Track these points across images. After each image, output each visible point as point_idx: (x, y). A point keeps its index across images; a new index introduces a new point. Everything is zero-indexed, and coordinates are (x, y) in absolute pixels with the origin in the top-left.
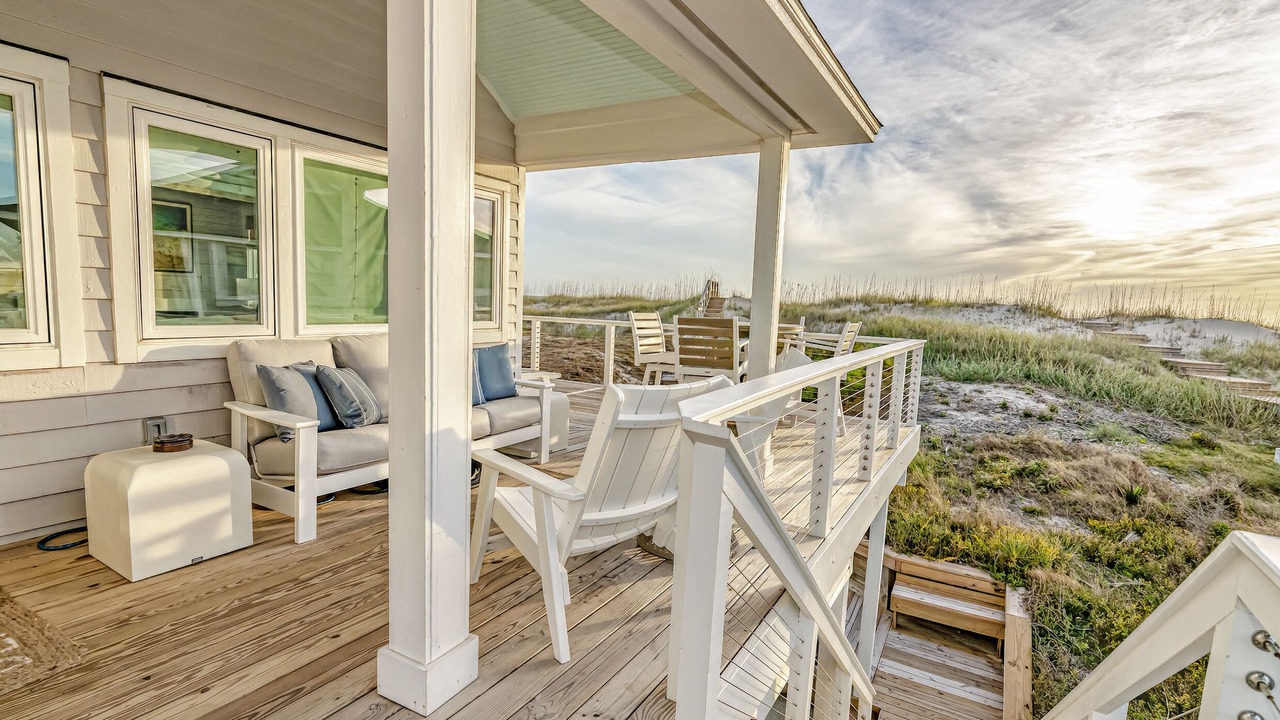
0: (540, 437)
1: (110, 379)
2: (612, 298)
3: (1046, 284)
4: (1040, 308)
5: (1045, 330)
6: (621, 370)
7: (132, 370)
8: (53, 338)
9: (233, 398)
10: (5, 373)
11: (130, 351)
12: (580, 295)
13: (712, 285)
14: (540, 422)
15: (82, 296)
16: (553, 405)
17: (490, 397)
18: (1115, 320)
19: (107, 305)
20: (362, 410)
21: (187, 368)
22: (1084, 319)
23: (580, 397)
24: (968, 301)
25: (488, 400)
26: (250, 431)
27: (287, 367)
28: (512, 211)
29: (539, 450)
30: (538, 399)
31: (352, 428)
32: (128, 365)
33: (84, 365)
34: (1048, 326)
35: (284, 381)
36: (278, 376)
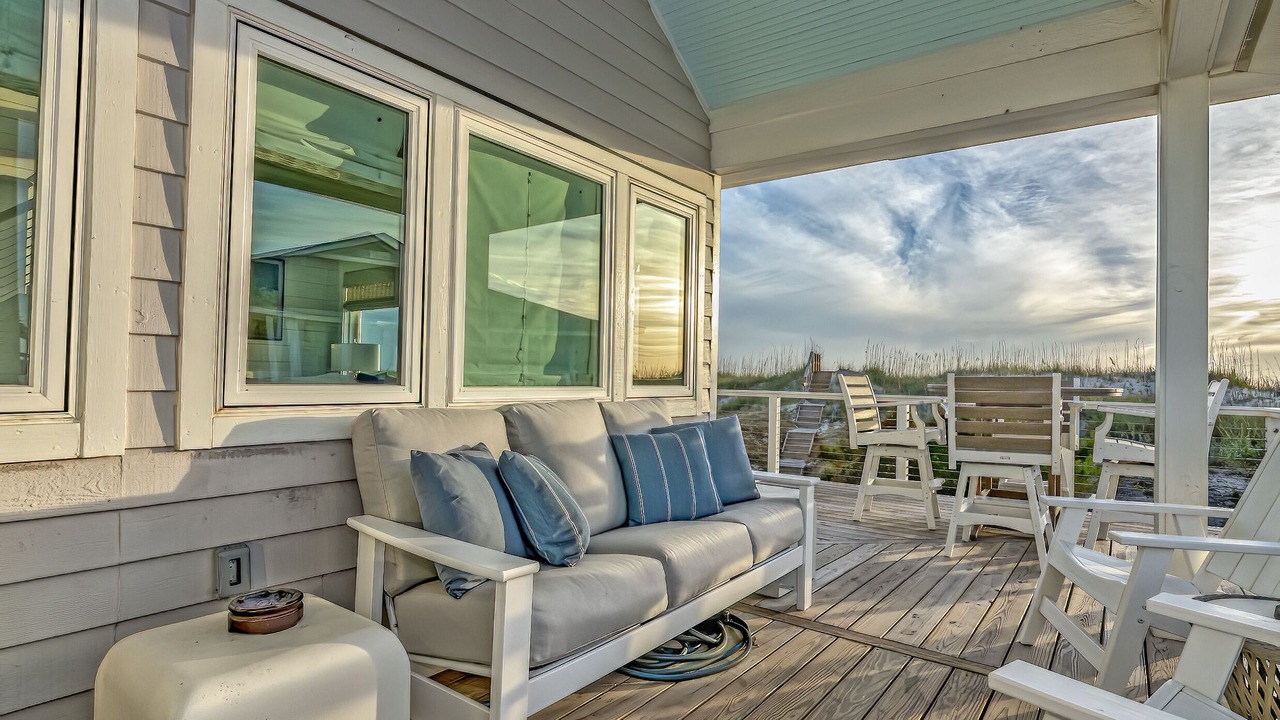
1: (167, 477)
7: (206, 462)
8: (74, 406)
9: (360, 511)
10: (7, 467)
11: (201, 429)
14: (801, 541)
15: (129, 327)
17: (728, 499)
19: (170, 346)
20: (576, 531)
21: (289, 457)
26: (388, 568)
27: (455, 455)
28: (707, 236)
29: (798, 587)
31: (563, 565)
32: (199, 452)
33: (123, 453)
34: (1240, 397)
35: (455, 480)
36: (447, 472)
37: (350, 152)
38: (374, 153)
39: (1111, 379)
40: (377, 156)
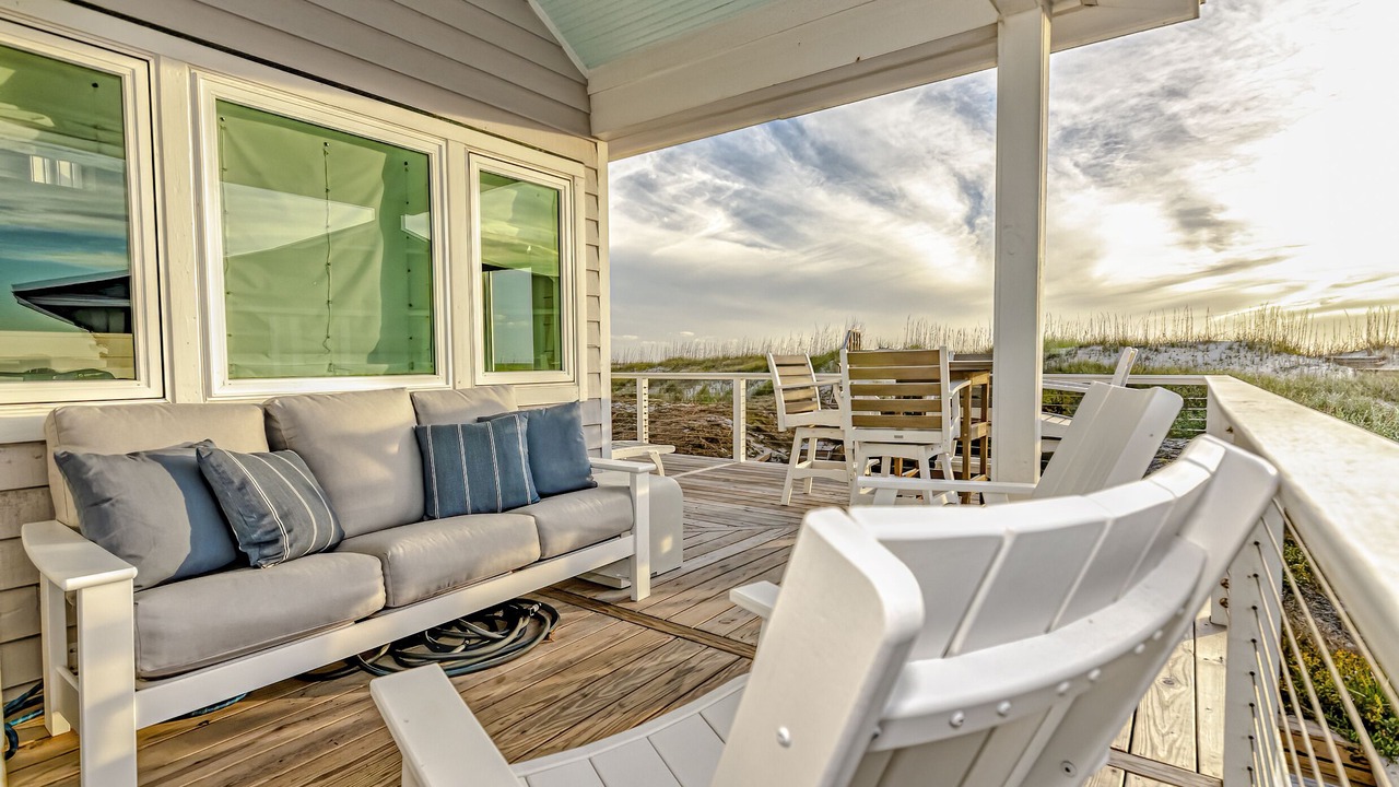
0: (634, 556)
2: (737, 358)
3: (1274, 316)
4: (1270, 344)
5: (1285, 370)
6: (752, 439)
12: (700, 356)
13: (854, 338)
14: (631, 529)
16: (654, 498)
17: (546, 490)
18: (1377, 354)
20: (283, 530)
22: (1331, 354)
23: (703, 478)
24: (1174, 340)
25: (543, 495)
27: (134, 455)
28: (588, 208)
29: (632, 577)
30: (627, 490)
31: (256, 567)
34: (1288, 365)
35: (109, 482)
36: (101, 473)
37: (47, 122)
38: (93, 123)
39: (1156, 350)
40: (95, 127)
